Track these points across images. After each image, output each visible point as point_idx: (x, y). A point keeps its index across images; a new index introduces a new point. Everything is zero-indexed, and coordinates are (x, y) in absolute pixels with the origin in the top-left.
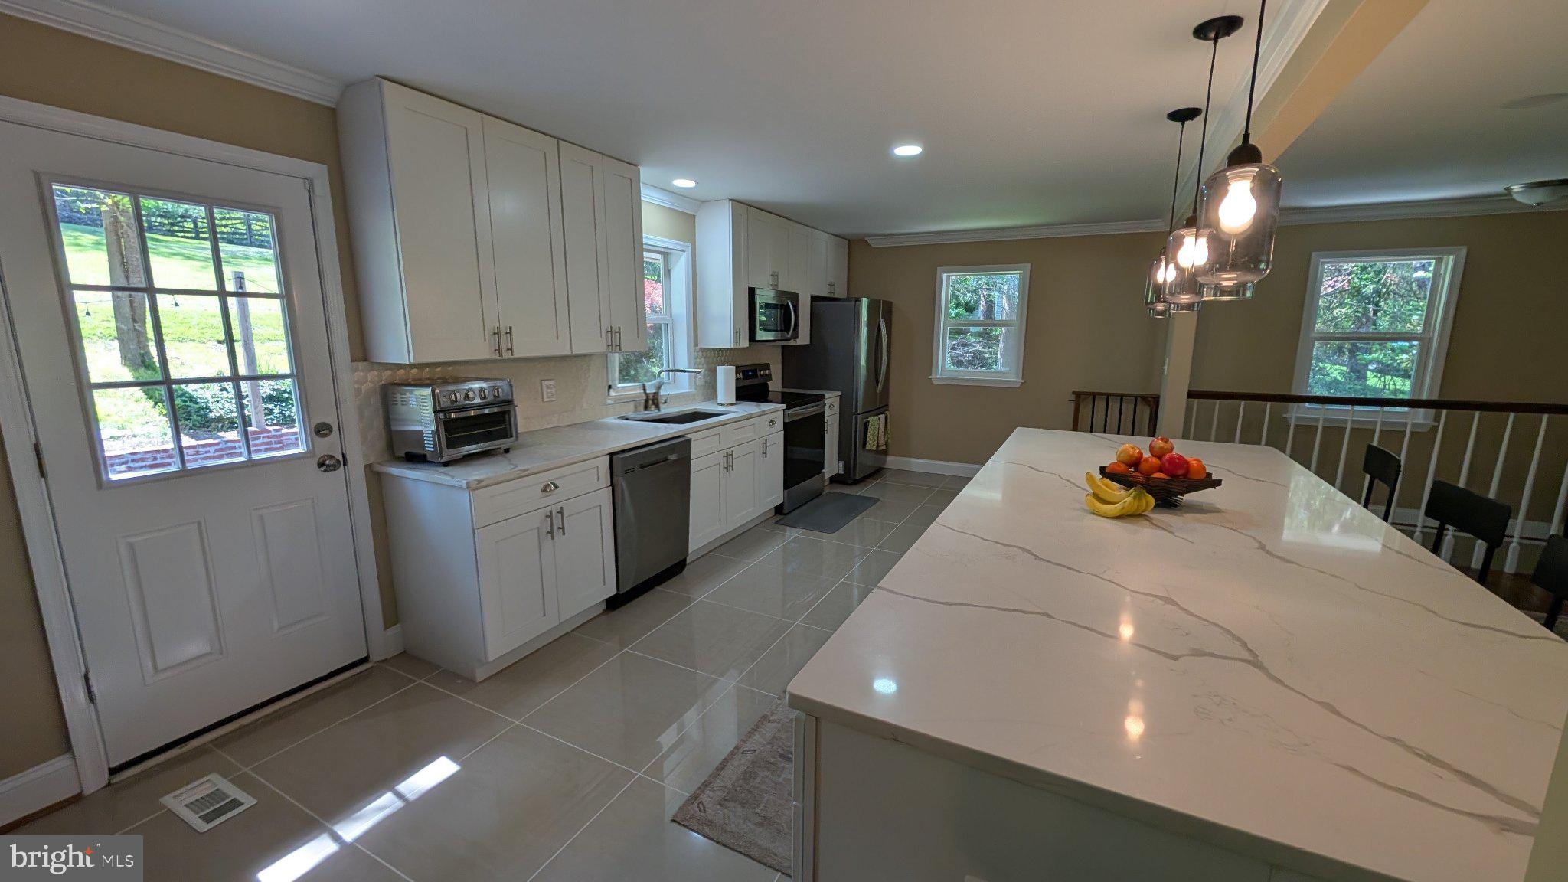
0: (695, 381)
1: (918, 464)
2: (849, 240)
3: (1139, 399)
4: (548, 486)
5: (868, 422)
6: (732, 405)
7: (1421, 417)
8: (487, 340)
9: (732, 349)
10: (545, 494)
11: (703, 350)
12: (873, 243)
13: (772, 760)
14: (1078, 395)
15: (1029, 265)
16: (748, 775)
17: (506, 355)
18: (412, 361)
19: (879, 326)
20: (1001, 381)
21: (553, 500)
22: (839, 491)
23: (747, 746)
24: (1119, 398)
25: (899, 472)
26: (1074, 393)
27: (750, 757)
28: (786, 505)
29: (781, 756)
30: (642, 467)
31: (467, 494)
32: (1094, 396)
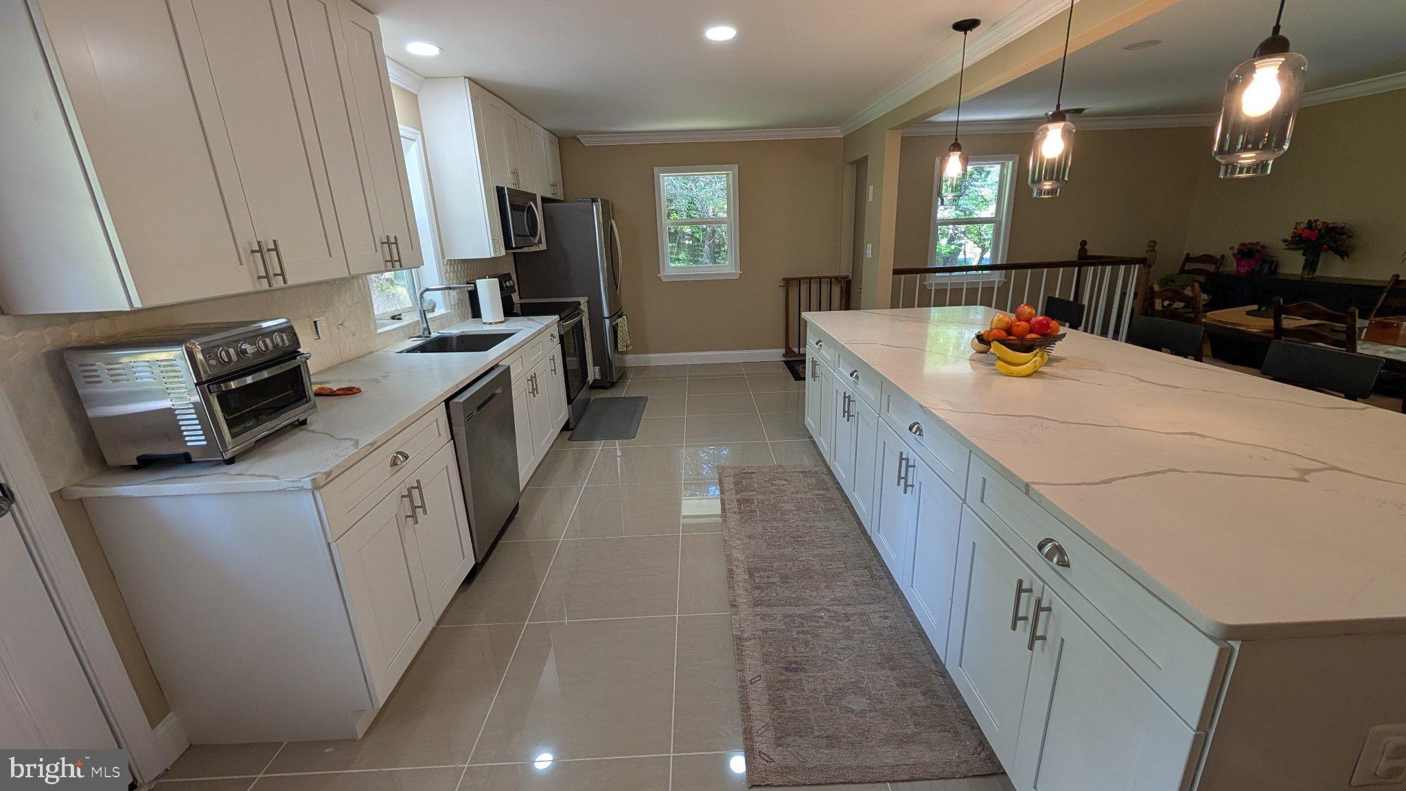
0: (450, 300)
1: (656, 359)
2: (559, 139)
3: (833, 280)
4: (396, 458)
5: (617, 324)
6: (502, 322)
7: (997, 277)
8: (244, 262)
9: (492, 258)
10: (397, 468)
11: (453, 263)
12: (587, 141)
13: (783, 677)
14: (788, 282)
15: (737, 166)
16: (776, 702)
17: (278, 284)
18: (138, 304)
19: (612, 227)
20: (716, 274)
21: (407, 474)
22: (600, 396)
23: (749, 675)
24: (819, 280)
25: (640, 370)
26: (784, 279)
27: (761, 684)
28: (572, 420)
29: (787, 669)
30: (479, 408)
31: (311, 496)
32: (799, 280)
